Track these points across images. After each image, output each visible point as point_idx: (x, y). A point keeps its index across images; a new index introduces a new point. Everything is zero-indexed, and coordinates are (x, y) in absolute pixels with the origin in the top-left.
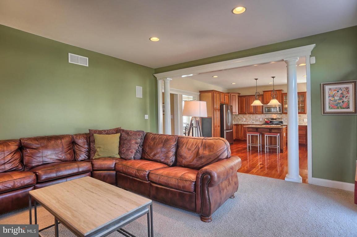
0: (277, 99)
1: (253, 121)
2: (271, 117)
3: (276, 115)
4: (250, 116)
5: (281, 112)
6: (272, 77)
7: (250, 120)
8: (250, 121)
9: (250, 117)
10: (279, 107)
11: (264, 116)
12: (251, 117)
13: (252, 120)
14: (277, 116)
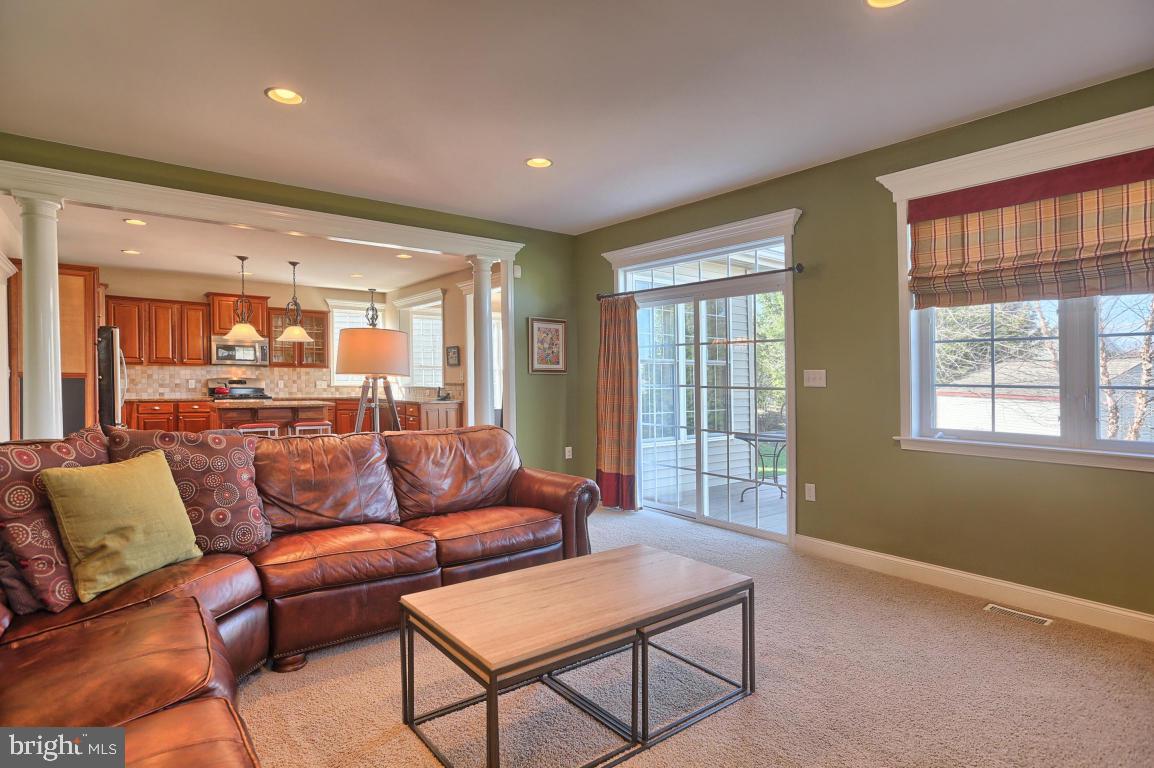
0: (254, 323)
1: (161, 390)
2: (226, 376)
3: (244, 369)
4: (149, 372)
5: (267, 363)
6: (291, 263)
7: (149, 385)
8: (150, 391)
9: (150, 376)
10: (262, 348)
11: (204, 372)
12: (155, 377)
13: (156, 385)
14: (244, 373)
